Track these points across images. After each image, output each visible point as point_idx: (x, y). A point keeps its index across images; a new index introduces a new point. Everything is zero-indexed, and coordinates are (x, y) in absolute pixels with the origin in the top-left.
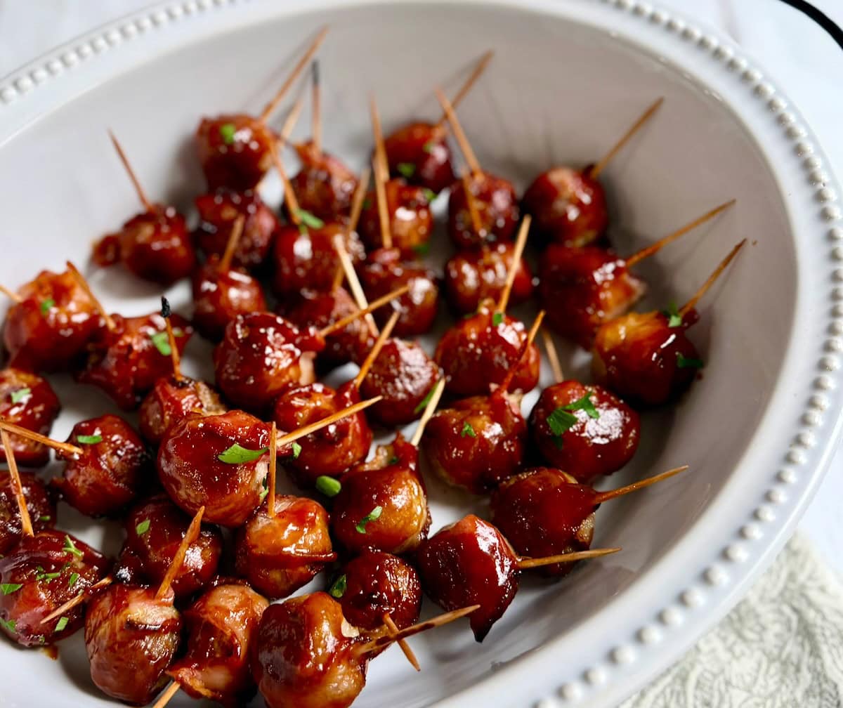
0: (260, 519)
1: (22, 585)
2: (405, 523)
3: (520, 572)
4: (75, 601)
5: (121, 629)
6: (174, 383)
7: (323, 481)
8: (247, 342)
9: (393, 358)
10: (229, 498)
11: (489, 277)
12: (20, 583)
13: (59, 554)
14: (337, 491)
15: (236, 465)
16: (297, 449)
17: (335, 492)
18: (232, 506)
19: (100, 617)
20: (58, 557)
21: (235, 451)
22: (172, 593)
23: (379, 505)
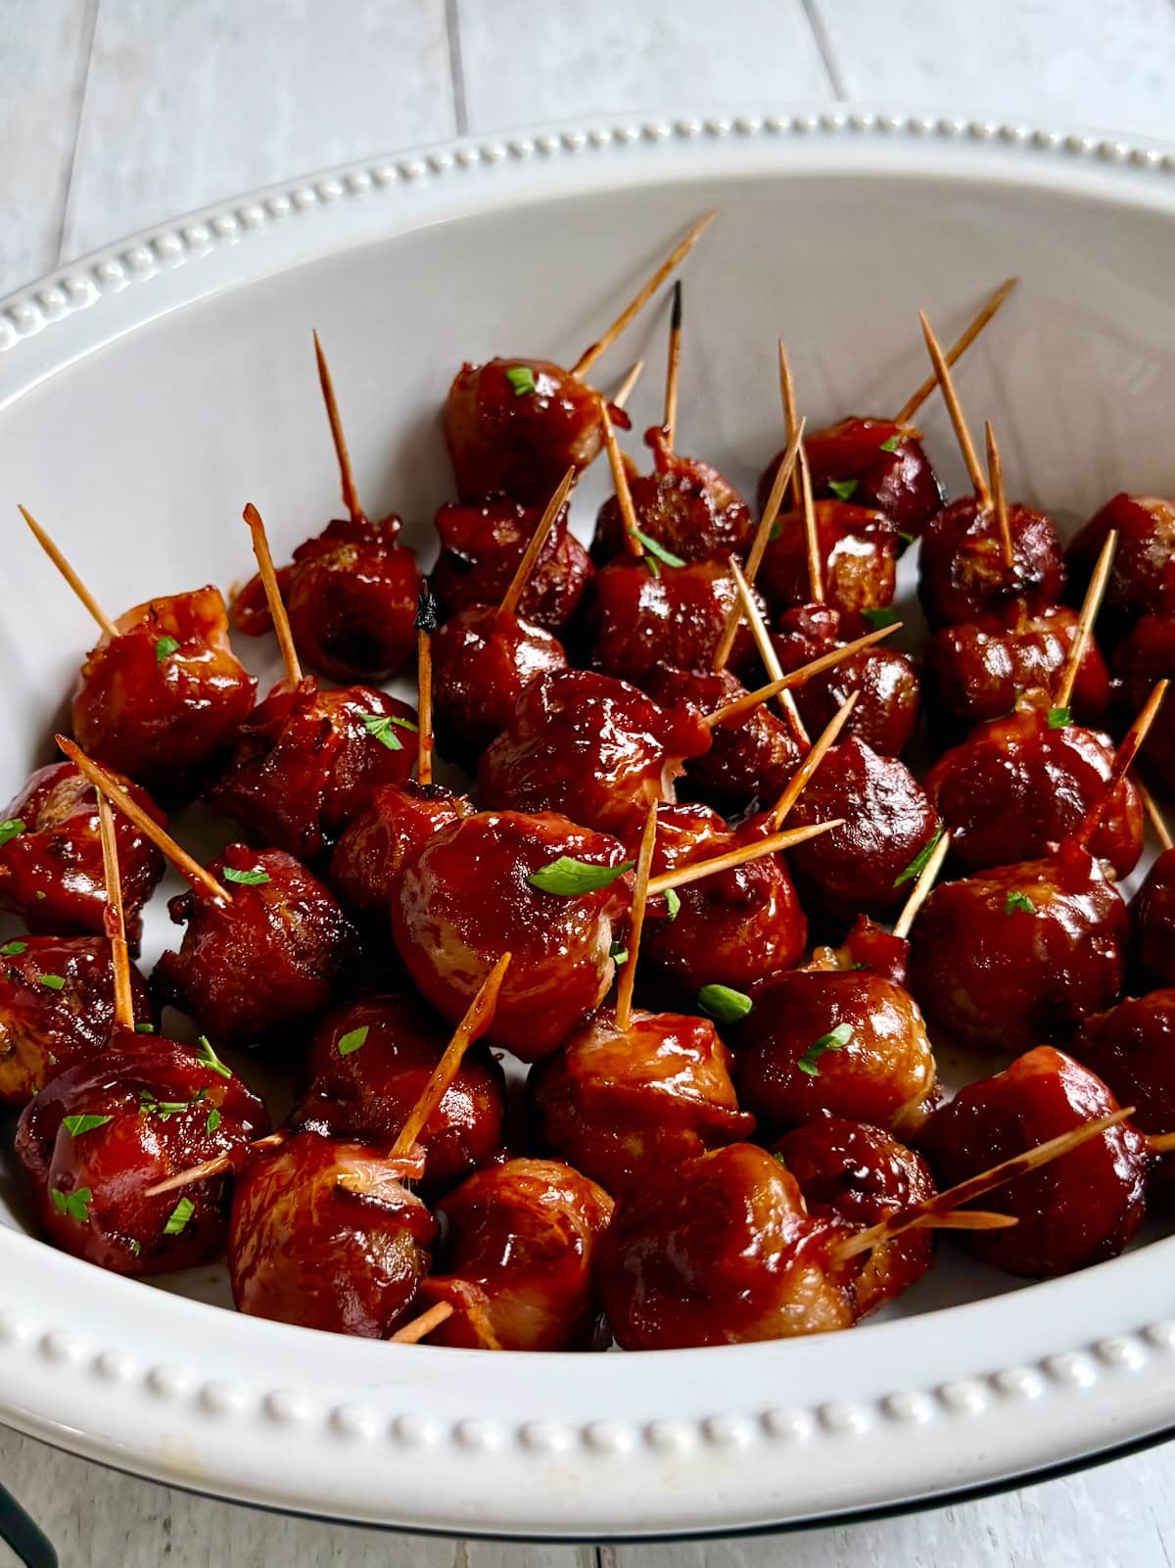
0: (599, 1031)
1: (110, 1117)
2: (899, 1065)
3: (1158, 1158)
4: (216, 1164)
5: (320, 1205)
6: (413, 790)
7: (715, 993)
8: (564, 720)
9: (850, 775)
10: (546, 964)
11: (1032, 657)
12: (107, 1113)
13: (191, 1061)
14: (747, 1010)
15: (564, 900)
16: (675, 904)
17: (742, 1012)
18: (552, 983)
19: (273, 1188)
20: (189, 1066)
21: (565, 868)
22: (421, 1150)
23: (847, 1021)
